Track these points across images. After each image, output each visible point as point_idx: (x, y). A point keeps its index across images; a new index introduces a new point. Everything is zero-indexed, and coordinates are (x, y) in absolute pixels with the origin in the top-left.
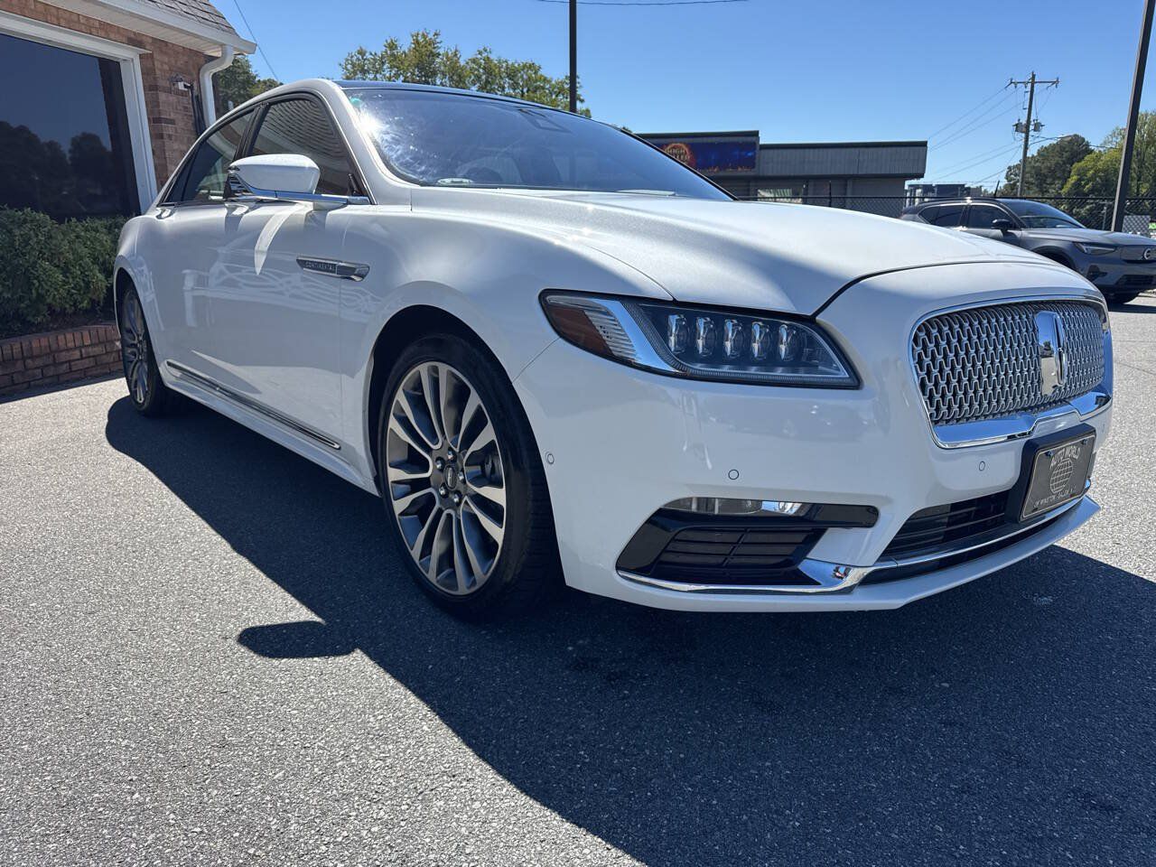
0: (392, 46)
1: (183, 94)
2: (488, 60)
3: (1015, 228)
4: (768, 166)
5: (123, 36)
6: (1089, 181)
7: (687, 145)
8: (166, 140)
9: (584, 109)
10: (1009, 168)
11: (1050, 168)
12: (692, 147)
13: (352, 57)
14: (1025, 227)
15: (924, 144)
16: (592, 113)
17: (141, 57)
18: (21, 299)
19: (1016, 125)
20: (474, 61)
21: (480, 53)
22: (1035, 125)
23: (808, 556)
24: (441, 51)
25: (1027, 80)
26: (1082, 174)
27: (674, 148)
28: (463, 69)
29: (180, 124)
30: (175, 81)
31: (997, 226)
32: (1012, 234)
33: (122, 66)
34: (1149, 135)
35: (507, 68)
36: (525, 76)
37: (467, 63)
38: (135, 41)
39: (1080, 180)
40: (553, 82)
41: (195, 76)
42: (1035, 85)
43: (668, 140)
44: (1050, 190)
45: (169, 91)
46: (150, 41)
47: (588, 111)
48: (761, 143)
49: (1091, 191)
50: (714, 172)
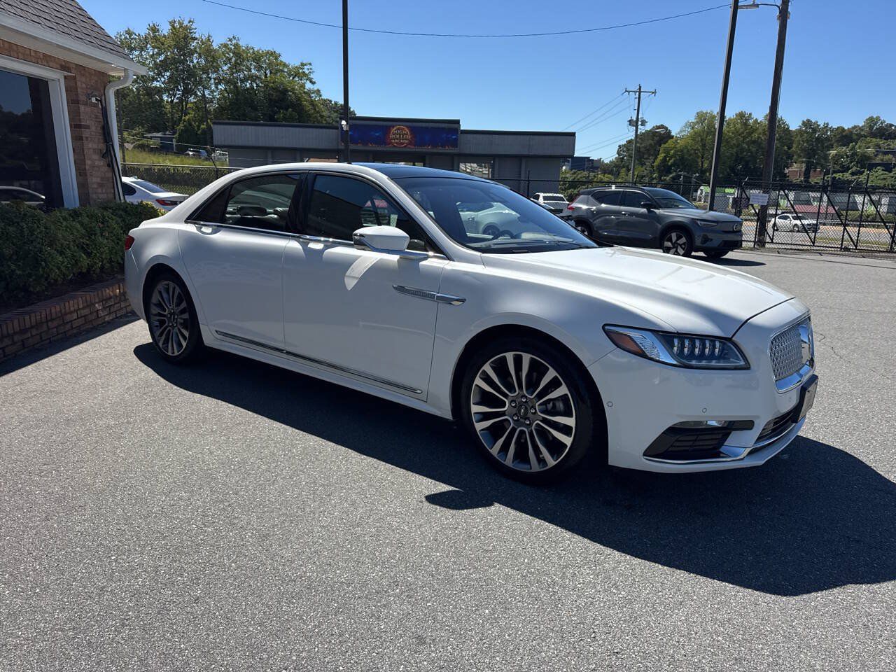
0: (154, 29)
1: (95, 105)
2: (236, 46)
3: (655, 208)
4: (467, 146)
5: (57, 63)
6: (671, 158)
7: (407, 127)
8: (85, 142)
9: (316, 89)
10: (620, 146)
11: (645, 148)
12: (412, 129)
13: (121, 36)
14: (661, 208)
15: (573, 135)
16: (322, 92)
17: (65, 77)
18: (30, 275)
19: (630, 121)
20: (225, 46)
21: (230, 40)
22: (642, 121)
23: (725, 444)
24: (197, 36)
25: (635, 90)
26: (667, 151)
27: (398, 129)
28: (215, 51)
29: (93, 128)
30: (89, 96)
31: (643, 206)
32: (653, 212)
33: (50, 84)
34: (708, 128)
35: (253, 53)
36: (267, 61)
37: (219, 47)
38: (64, 67)
39: (665, 157)
40: (290, 67)
41: (102, 91)
42: (642, 93)
43: (394, 123)
44: (647, 164)
45: (86, 104)
46: (74, 66)
47: (318, 91)
48: (462, 128)
49: (673, 165)
50: (428, 149)
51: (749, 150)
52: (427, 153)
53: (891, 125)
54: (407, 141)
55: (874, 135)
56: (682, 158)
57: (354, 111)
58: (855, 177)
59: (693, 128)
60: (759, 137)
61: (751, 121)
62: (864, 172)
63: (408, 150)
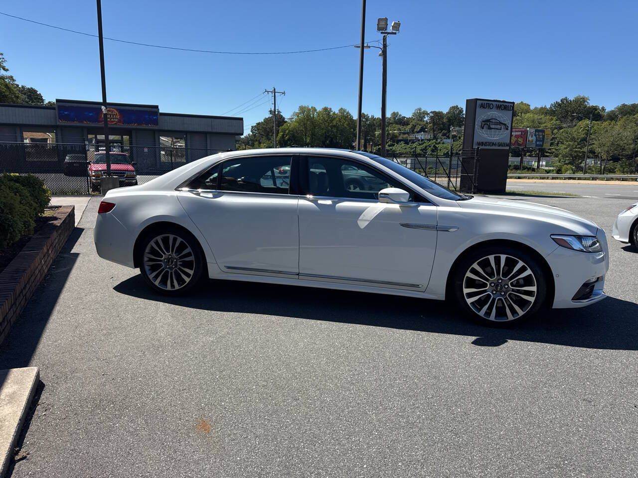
4: (164, 124)
9: (9, 75)
11: (270, 128)
12: (120, 111)
15: (241, 119)
19: (270, 111)
22: (278, 112)
25: (272, 91)
26: (284, 131)
27: (109, 111)
34: (307, 117)
39: (283, 135)
42: (276, 93)
47: (11, 77)
48: (160, 112)
49: (289, 140)
50: (135, 126)
51: (332, 131)
52: (134, 129)
53: (404, 117)
54: (116, 120)
55: (397, 123)
56: (293, 136)
57: (40, 94)
58: (391, 147)
59: (298, 116)
60: (337, 123)
61: (332, 113)
62: (394, 144)
63: (117, 126)
